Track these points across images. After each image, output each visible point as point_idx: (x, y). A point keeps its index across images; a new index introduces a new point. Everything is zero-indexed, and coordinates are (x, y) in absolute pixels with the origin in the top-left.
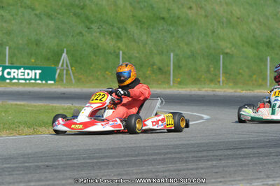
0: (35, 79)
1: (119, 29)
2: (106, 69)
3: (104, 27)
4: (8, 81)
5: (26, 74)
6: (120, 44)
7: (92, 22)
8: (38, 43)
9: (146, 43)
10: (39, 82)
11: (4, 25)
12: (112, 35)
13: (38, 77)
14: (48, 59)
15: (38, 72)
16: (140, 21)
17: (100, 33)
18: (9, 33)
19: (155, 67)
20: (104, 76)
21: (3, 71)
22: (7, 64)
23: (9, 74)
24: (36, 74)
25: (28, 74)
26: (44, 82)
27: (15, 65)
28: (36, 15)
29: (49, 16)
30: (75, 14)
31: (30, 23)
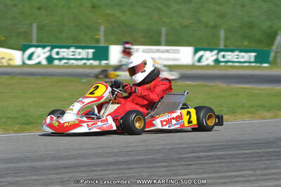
4: (223, 64)
8: (251, 26)
10: (253, 64)
11: (218, 8)
13: (253, 59)
14: (261, 42)
15: (253, 54)
18: (222, 16)
21: (218, 54)
22: (222, 47)
23: (224, 56)
24: (250, 56)
26: (258, 65)
27: (230, 48)
31: (243, 6)
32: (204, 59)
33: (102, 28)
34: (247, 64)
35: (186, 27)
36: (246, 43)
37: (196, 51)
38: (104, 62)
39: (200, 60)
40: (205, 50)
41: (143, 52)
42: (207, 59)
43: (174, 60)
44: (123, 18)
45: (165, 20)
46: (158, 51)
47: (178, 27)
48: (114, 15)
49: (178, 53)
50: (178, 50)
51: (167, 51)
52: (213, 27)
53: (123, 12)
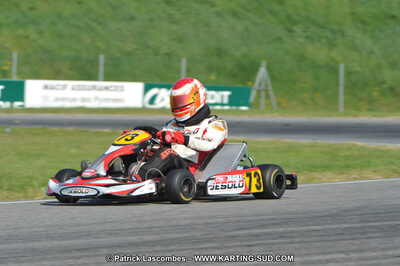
0: (222, 104)
1: (333, 32)
2: (316, 90)
3: (312, 29)
5: (209, 97)
6: (334, 54)
7: (295, 23)
9: (372, 53)
10: (227, 108)
11: (174, 27)
12: (324, 41)
13: (226, 101)
14: (235, 76)
15: (227, 94)
16: (363, 22)
17: (307, 38)
18: (180, 39)
19: (386, 86)
20: (312, 100)
24: (222, 96)
25: (213, 97)
26: (234, 108)
28: (216, 13)
29: (235, 14)
30: (270, 11)
31: (207, 25)
32: (158, 100)
33: (15, 56)
34: (218, 107)
35: (129, 54)
36: (213, 77)
37: (147, 89)
38: (17, 104)
39: (152, 100)
40: (160, 87)
41: (73, 89)
42: (163, 100)
43: (116, 100)
44: (41, 41)
45: (99, 44)
46: (94, 88)
47: (118, 55)
48: (27, 37)
49: (122, 90)
50: (122, 87)
51: (107, 88)
52: (167, 54)
53: (40, 33)
